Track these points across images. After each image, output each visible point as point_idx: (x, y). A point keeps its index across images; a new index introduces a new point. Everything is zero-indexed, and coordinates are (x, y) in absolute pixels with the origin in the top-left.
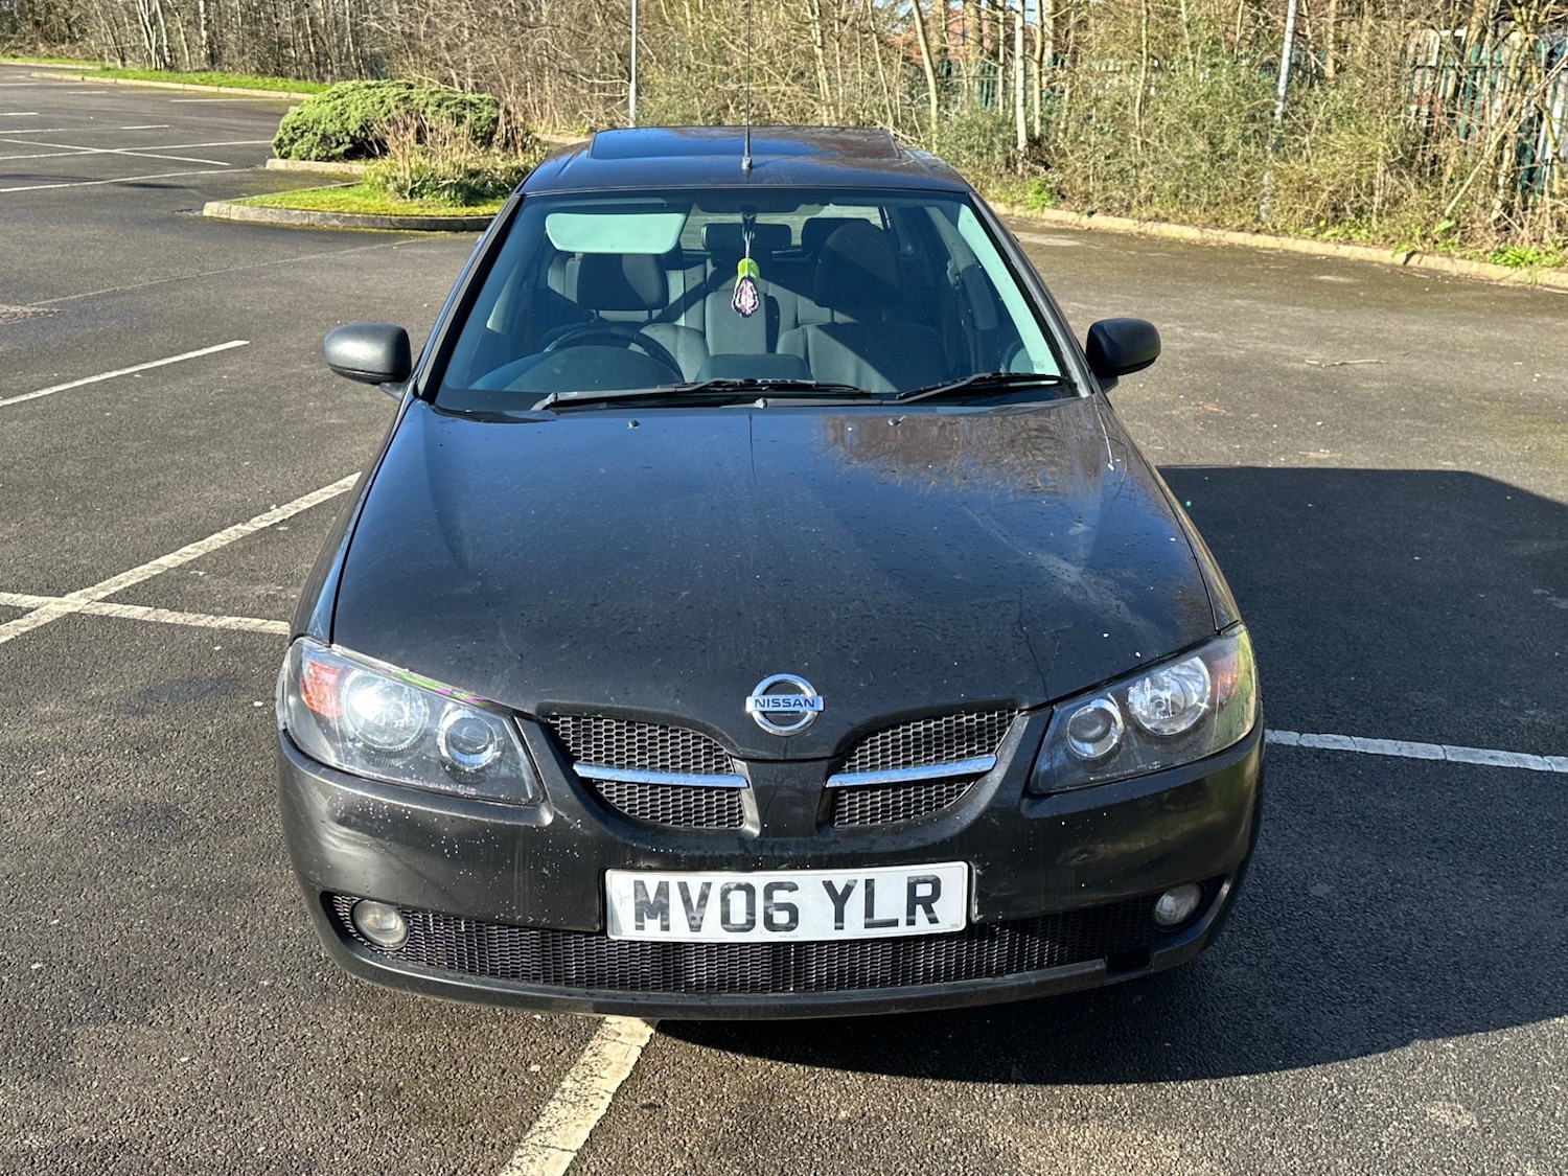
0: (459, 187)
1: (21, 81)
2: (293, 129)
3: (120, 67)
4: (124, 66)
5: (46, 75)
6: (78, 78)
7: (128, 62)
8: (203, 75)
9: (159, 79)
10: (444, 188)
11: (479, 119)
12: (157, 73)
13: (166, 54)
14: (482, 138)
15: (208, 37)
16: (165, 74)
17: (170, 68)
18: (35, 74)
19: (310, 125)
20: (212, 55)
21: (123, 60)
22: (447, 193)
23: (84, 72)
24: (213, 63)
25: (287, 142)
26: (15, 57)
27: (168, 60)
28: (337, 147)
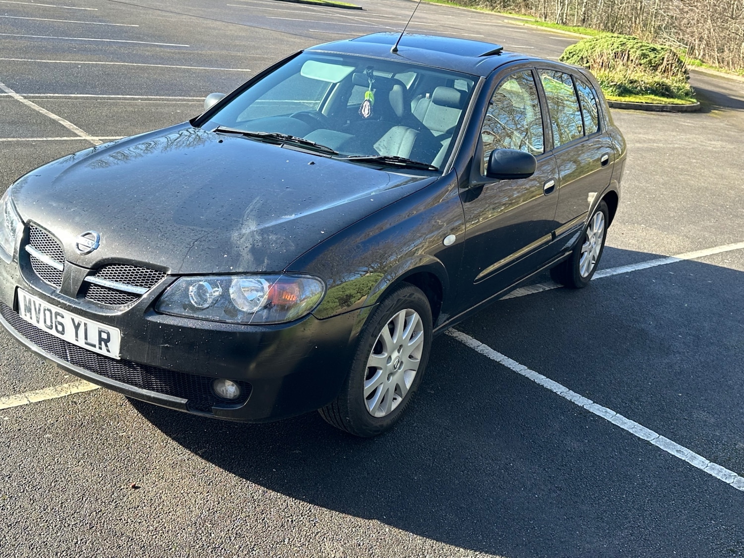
0: (620, 86)
1: (500, 23)
2: (570, 53)
3: (543, 21)
4: (545, 21)
5: (510, 21)
6: (522, 24)
7: (547, 19)
8: (576, 28)
9: (556, 28)
10: (611, 86)
11: (656, 57)
12: (557, 25)
13: (565, 17)
14: (654, 66)
15: (585, 11)
16: (561, 25)
17: (564, 24)
18: (506, 21)
19: (577, 52)
20: (584, 20)
21: (546, 18)
22: (611, 88)
23: (527, 21)
24: (583, 23)
25: (565, 59)
26: (510, 13)
27: (565, 20)
28: (586, 63)
